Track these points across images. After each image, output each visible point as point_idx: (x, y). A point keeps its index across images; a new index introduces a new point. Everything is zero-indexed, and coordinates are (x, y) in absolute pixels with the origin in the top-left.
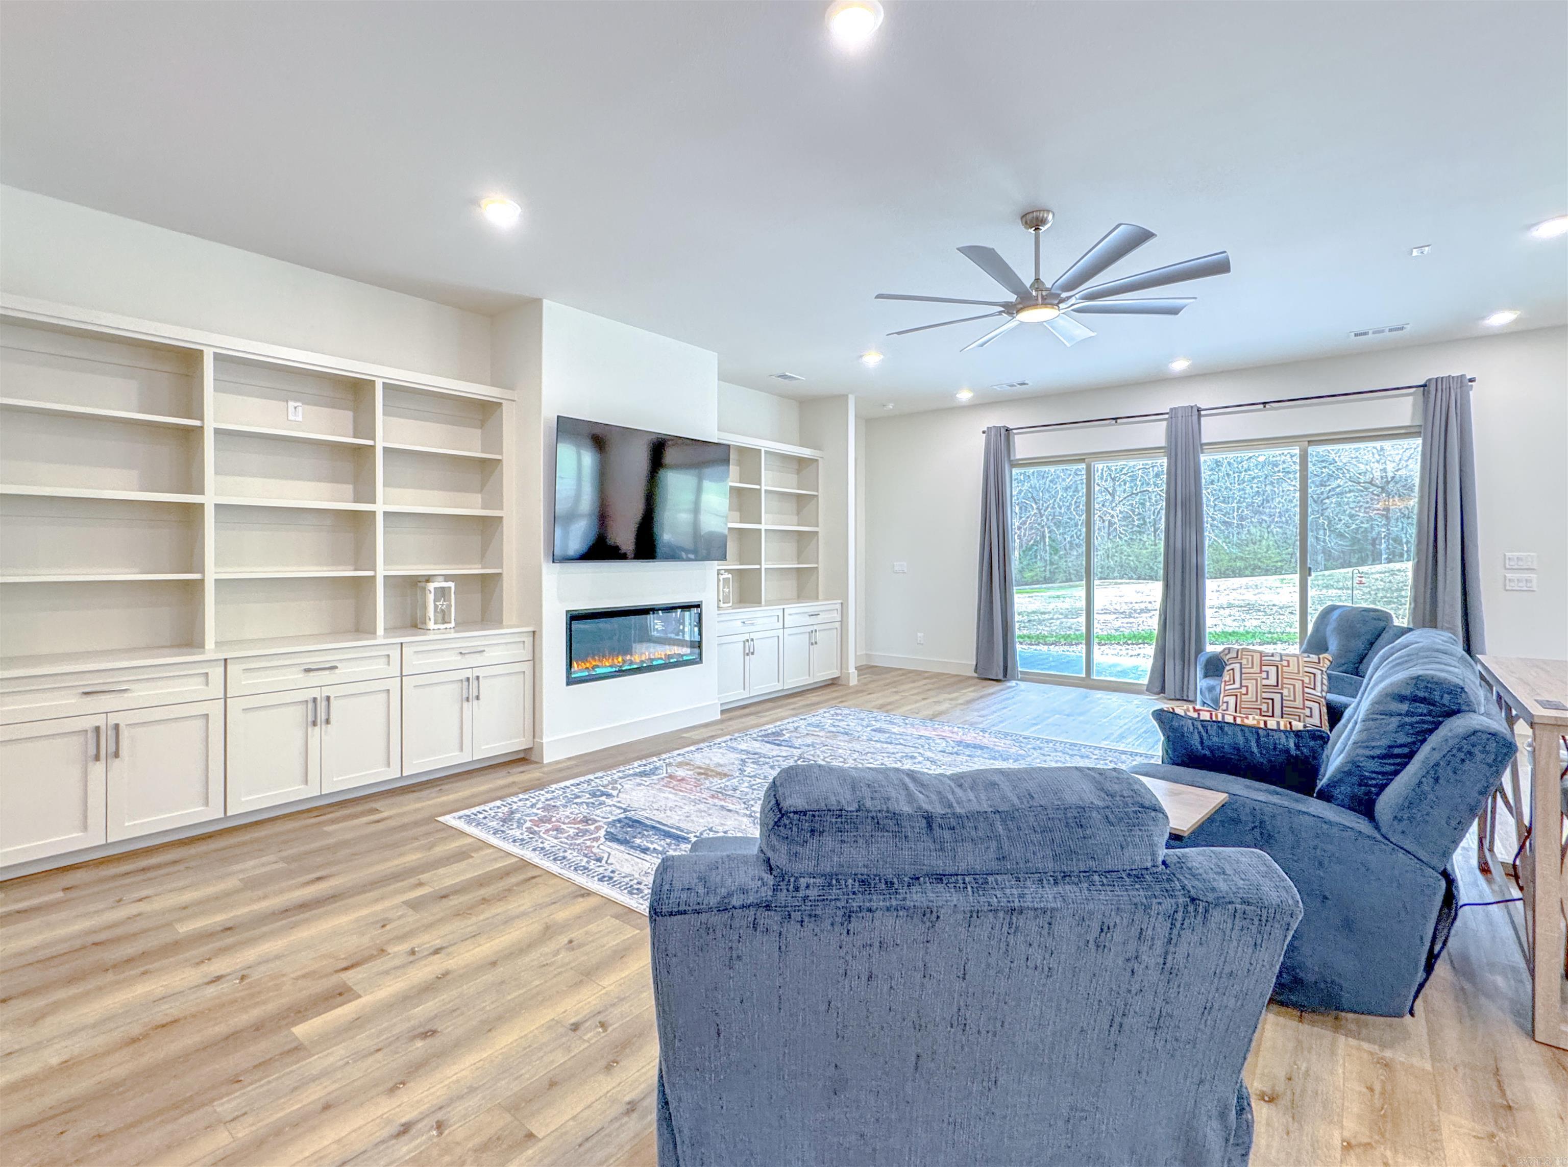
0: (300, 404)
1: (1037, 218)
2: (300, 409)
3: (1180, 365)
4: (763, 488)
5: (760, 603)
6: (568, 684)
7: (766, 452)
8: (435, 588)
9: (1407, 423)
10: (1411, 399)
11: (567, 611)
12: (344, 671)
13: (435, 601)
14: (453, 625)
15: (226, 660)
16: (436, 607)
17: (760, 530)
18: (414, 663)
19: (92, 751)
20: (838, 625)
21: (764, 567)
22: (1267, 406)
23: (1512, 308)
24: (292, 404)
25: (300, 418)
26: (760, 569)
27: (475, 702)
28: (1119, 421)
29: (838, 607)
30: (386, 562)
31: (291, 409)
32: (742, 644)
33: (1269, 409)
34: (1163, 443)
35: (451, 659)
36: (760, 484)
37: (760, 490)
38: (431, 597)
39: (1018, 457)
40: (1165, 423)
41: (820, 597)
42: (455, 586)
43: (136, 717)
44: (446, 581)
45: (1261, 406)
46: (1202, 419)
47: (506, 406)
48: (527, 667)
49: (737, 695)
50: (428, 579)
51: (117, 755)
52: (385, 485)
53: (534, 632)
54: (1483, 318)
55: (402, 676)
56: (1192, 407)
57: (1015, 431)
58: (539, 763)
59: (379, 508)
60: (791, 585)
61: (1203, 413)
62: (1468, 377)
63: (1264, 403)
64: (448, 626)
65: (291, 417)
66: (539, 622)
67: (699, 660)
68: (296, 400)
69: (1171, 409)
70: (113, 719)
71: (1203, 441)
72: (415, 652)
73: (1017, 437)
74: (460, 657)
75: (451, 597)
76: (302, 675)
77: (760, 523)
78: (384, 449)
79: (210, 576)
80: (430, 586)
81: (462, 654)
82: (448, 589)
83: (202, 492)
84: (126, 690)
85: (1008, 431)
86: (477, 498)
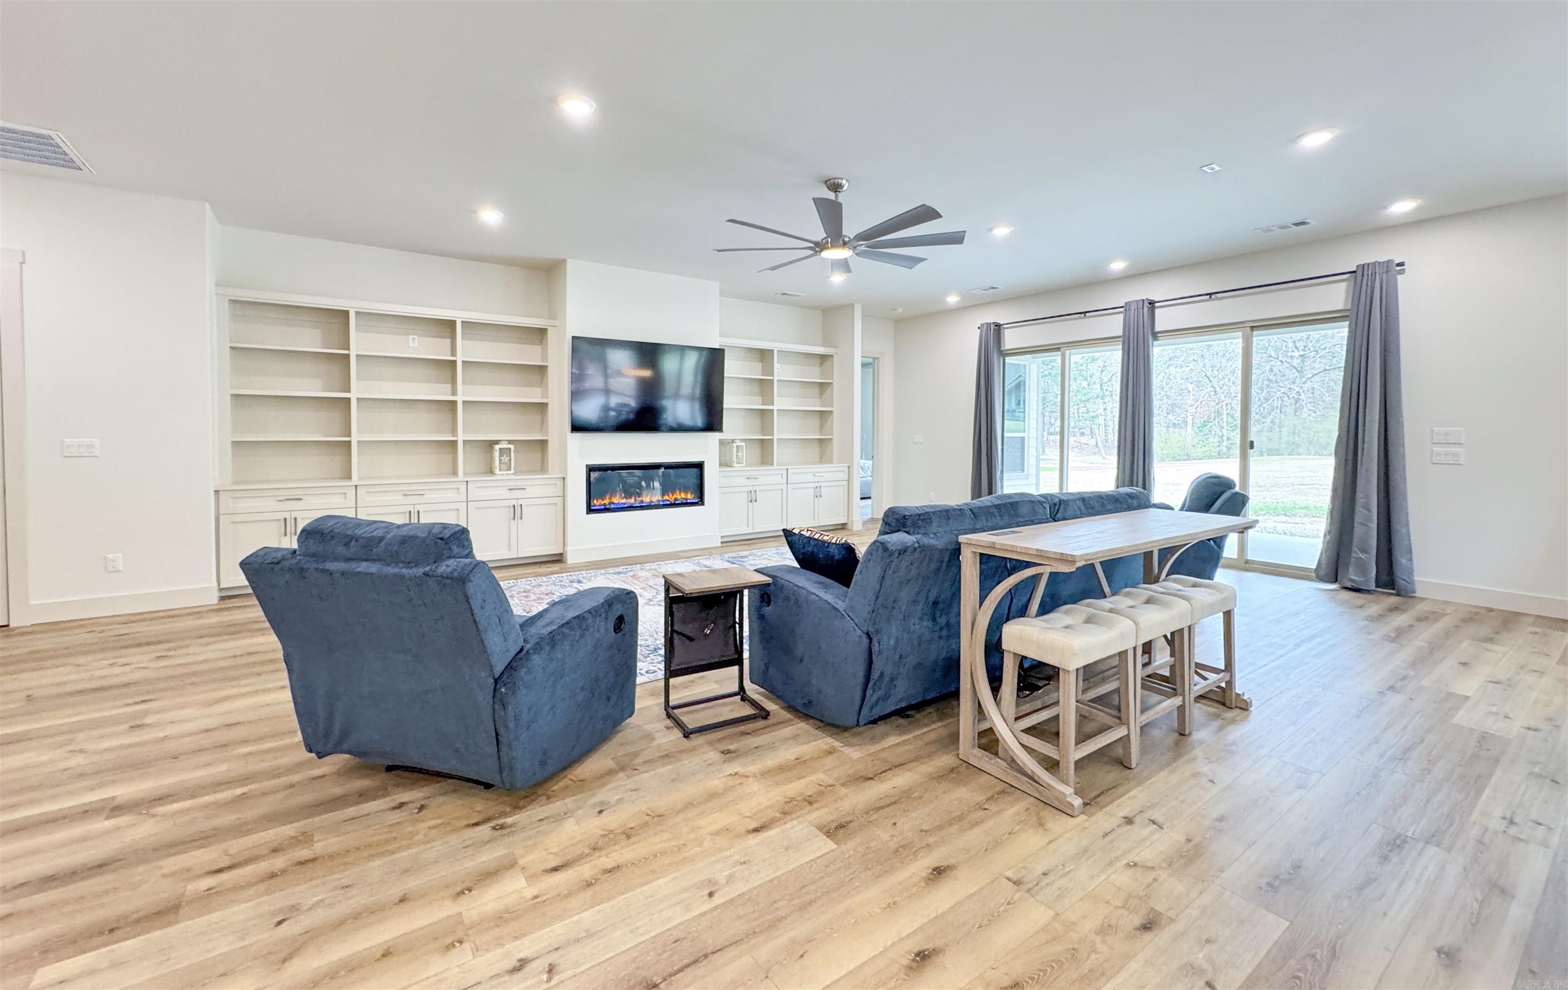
0: (416, 337)
1: (834, 184)
2: (417, 340)
3: (1118, 266)
4: (776, 378)
5: (772, 464)
6: (587, 513)
7: (779, 351)
8: (500, 449)
9: (1341, 307)
10: (1344, 284)
11: (587, 465)
12: (429, 496)
13: (500, 456)
14: (512, 471)
15: (356, 486)
16: (500, 460)
17: (772, 410)
18: (475, 493)
19: (283, 531)
20: (844, 485)
21: (776, 437)
22: (1213, 297)
23: (1411, 196)
24: (411, 337)
25: (416, 345)
26: (772, 440)
27: (520, 521)
28: (1087, 314)
29: (845, 468)
30: (464, 432)
31: (412, 340)
32: (746, 494)
33: (1215, 299)
34: (1121, 334)
35: (503, 493)
36: (773, 376)
37: (772, 380)
38: (497, 454)
39: (1007, 347)
40: (1122, 315)
41: (833, 461)
42: (515, 447)
43: (307, 514)
44: (509, 443)
45: (1208, 297)
46: (1157, 311)
47: (550, 329)
48: (559, 501)
49: (739, 530)
50: (497, 442)
52: (463, 383)
53: (564, 478)
54: (1385, 207)
55: (467, 502)
56: (1143, 300)
57: (1005, 326)
58: (566, 563)
59: (460, 398)
60: (814, 451)
61: (1157, 305)
62: (1397, 262)
63: (1210, 294)
64: (509, 472)
65: (412, 345)
66: (566, 471)
67: (702, 503)
68: (414, 335)
69: (1126, 303)
70: (294, 515)
71: (1157, 329)
72: (476, 487)
73: (1006, 330)
74: (509, 491)
75: (512, 454)
76: (402, 497)
77: (773, 405)
78: (463, 362)
79: (355, 439)
80: (497, 447)
81: (510, 489)
82: (510, 449)
83: (348, 390)
84: (301, 499)
85: (998, 326)
86: (538, 391)
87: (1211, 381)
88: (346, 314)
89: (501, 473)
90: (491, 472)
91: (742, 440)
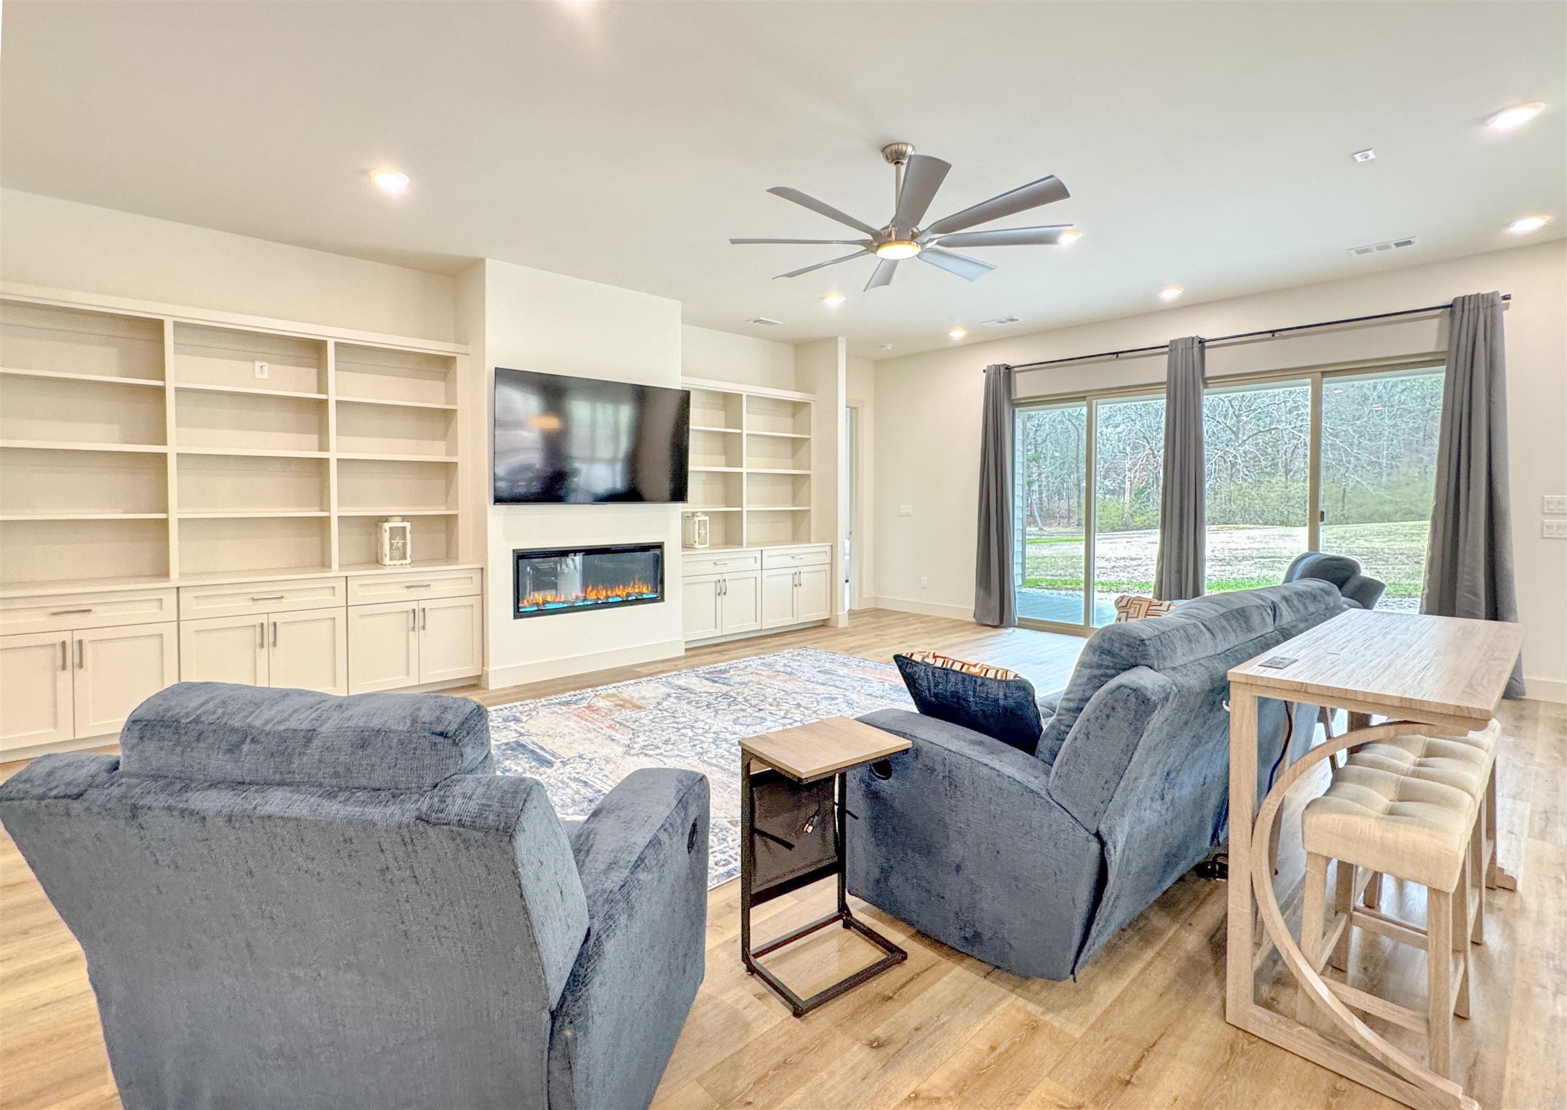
0: (264, 363)
1: (896, 152)
2: (266, 369)
3: (1170, 294)
4: (745, 432)
5: (741, 544)
6: (515, 618)
7: (747, 396)
8: (391, 528)
9: (1432, 349)
10: (1437, 321)
11: (514, 551)
12: (288, 601)
13: (391, 539)
14: (409, 561)
15: (178, 588)
16: (391, 545)
17: (741, 473)
18: (358, 594)
19: (59, 662)
20: (827, 567)
21: (745, 509)
22: (1276, 335)
23: (1539, 212)
24: (258, 364)
25: (266, 376)
26: (741, 512)
27: (422, 631)
28: (1120, 355)
29: (828, 549)
30: (339, 504)
31: (257, 369)
32: (713, 584)
33: (1277, 338)
34: (1165, 379)
35: (399, 593)
36: (741, 428)
37: (741, 434)
38: (386, 536)
39: (1019, 395)
40: (1166, 356)
41: (812, 540)
42: (411, 525)
43: (100, 634)
44: (403, 521)
45: (1270, 335)
46: (1207, 351)
47: (458, 358)
48: (476, 601)
49: (707, 632)
50: (386, 519)
51: (81, 666)
52: (338, 434)
53: (482, 569)
54: (1508, 225)
55: (347, 607)
56: (1193, 338)
57: (1016, 369)
58: (486, 689)
59: (333, 455)
60: (786, 527)
61: (1207, 344)
62: (1502, 294)
63: (1272, 332)
64: (404, 562)
65: (258, 376)
66: (484, 562)
67: (662, 600)
68: (261, 361)
69: (1172, 342)
70: (78, 636)
71: (1207, 375)
72: (361, 585)
73: (1017, 375)
74: (405, 590)
75: (408, 536)
76: (248, 604)
77: (741, 466)
78: (337, 402)
79: (174, 516)
80: (387, 526)
81: (408, 587)
82: (404, 528)
83: (164, 443)
84: (89, 611)
85: (1008, 368)
86: (441, 445)
87: (1149, 443)
88: (158, 325)
89: (393, 564)
90: (377, 561)
91: (705, 513)
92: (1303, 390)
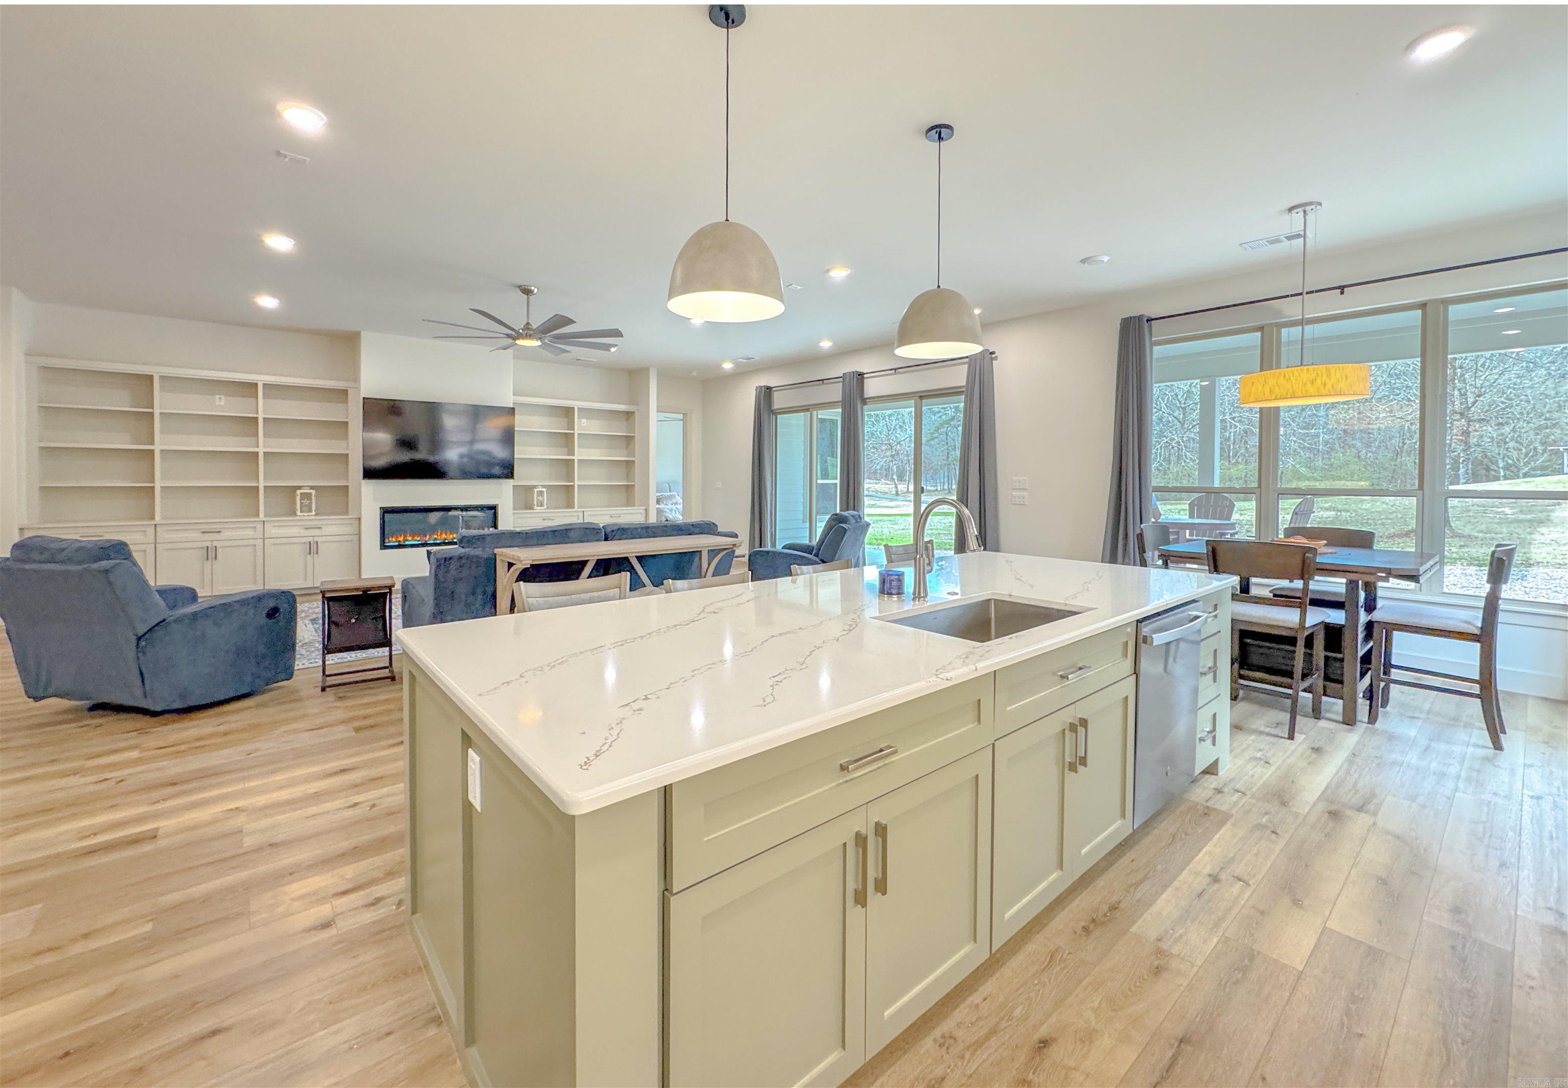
0: (222, 396)
1: (526, 289)
2: (222, 400)
4: (576, 432)
5: (573, 507)
6: (381, 548)
7: (578, 408)
8: (301, 494)
9: (962, 385)
11: (381, 508)
12: (226, 534)
13: (301, 500)
14: (314, 513)
15: (155, 525)
16: (301, 503)
17: (574, 459)
18: (272, 531)
21: (577, 483)
22: (897, 371)
24: (218, 397)
25: (223, 403)
26: (573, 486)
27: (316, 556)
28: (825, 382)
29: (643, 512)
30: (265, 479)
31: (217, 400)
33: (898, 373)
34: (840, 399)
35: (301, 531)
36: (574, 430)
37: (573, 434)
38: (298, 498)
39: (776, 407)
40: (841, 384)
41: (636, 504)
42: (317, 492)
44: (311, 489)
45: (894, 371)
46: (864, 380)
47: (350, 390)
48: (354, 538)
50: (299, 488)
52: (265, 437)
53: (359, 519)
55: (264, 538)
56: (855, 372)
57: (773, 389)
59: (261, 450)
60: (620, 496)
61: (865, 376)
62: (990, 351)
63: (895, 369)
64: (310, 514)
65: (218, 403)
66: (361, 514)
68: (220, 394)
69: (841, 374)
71: (866, 396)
72: (274, 526)
73: (775, 393)
74: (304, 531)
75: (313, 498)
76: (200, 535)
77: (574, 455)
78: (264, 418)
79: (158, 485)
80: (299, 492)
81: (306, 529)
82: (311, 493)
83: (152, 443)
85: (769, 388)
86: (343, 443)
88: (150, 378)
89: (302, 514)
90: (294, 514)
91: (543, 486)
92: (908, 411)
